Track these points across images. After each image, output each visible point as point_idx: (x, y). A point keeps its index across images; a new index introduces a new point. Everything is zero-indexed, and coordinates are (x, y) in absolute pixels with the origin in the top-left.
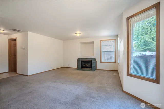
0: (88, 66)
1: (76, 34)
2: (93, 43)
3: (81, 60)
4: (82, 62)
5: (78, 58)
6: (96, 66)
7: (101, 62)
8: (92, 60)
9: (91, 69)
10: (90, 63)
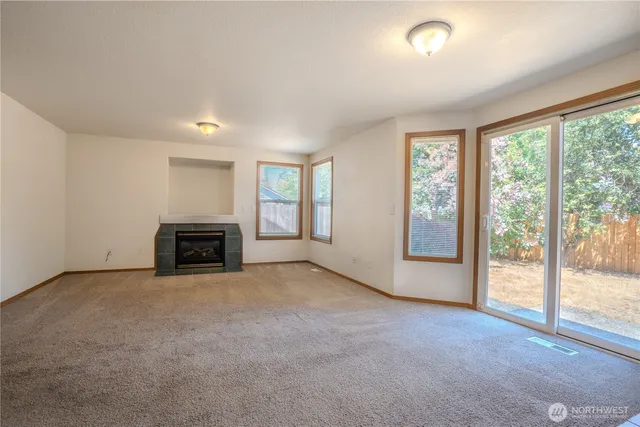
0: (204, 254)
2: (228, 166)
3: (177, 232)
4: (179, 239)
5: (163, 226)
6: (241, 254)
7: (258, 238)
8: (223, 232)
9: (221, 264)
10: (217, 243)
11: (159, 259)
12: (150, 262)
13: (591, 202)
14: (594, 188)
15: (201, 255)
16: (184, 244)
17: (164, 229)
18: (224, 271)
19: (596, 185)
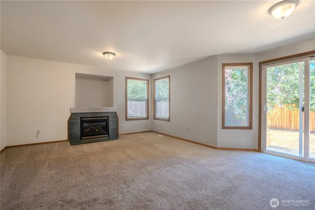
0: (97, 130)
1: (104, 53)
3: (81, 118)
4: (82, 122)
5: (73, 114)
6: (118, 129)
7: (127, 119)
8: (108, 117)
9: (107, 135)
10: (104, 123)
11: (70, 135)
12: (65, 137)
13: (271, 99)
14: (272, 93)
15: (95, 131)
16: (85, 125)
17: (73, 116)
18: (109, 140)
19: (272, 91)
